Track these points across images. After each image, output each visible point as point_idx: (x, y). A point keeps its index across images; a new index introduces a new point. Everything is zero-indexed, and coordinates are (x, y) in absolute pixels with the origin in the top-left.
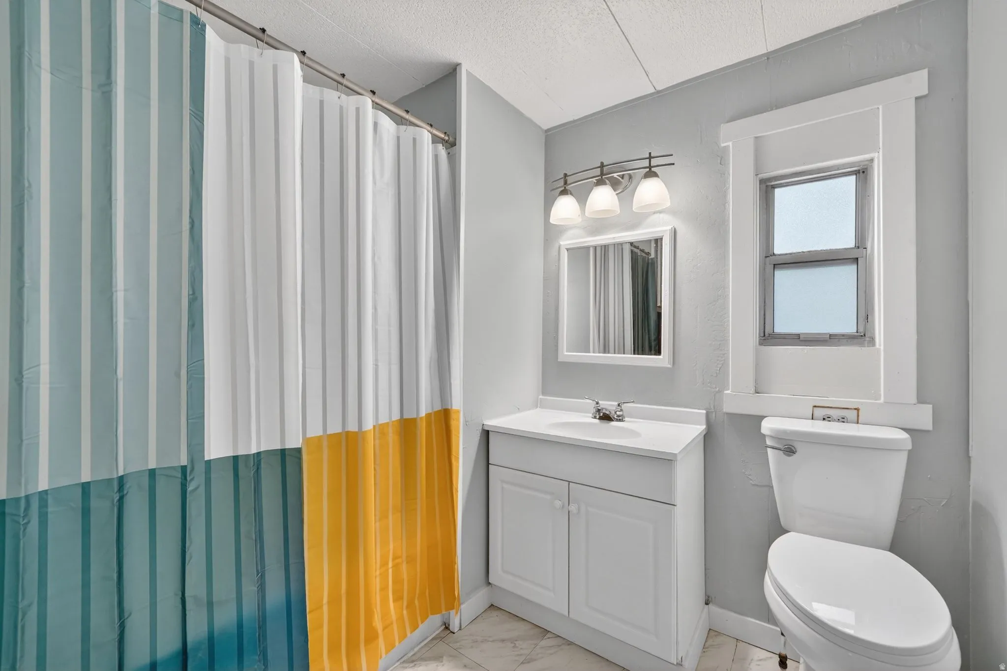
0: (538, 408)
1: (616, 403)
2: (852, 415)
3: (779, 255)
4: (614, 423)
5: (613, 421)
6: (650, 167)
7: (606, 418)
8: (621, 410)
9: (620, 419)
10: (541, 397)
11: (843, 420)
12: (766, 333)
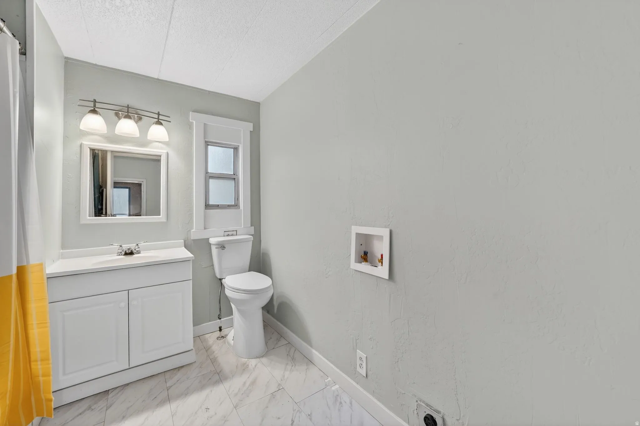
0: (60, 259)
1: (135, 245)
2: (235, 233)
3: (210, 173)
4: (135, 255)
5: (134, 254)
6: (158, 119)
7: (130, 253)
8: (139, 248)
9: (139, 252)
10: (61, 251)
11: (232, 235)
12: (207, 205)
